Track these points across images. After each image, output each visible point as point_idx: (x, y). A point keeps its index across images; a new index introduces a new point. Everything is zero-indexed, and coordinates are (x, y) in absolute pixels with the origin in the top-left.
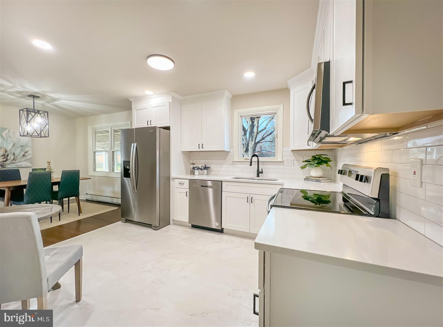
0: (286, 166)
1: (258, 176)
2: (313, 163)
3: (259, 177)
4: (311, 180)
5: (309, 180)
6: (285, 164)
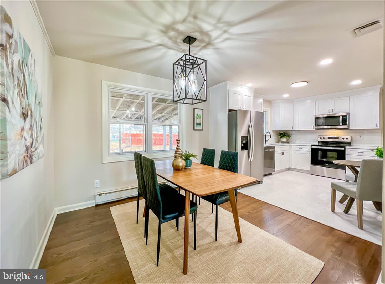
2: (287, 136)
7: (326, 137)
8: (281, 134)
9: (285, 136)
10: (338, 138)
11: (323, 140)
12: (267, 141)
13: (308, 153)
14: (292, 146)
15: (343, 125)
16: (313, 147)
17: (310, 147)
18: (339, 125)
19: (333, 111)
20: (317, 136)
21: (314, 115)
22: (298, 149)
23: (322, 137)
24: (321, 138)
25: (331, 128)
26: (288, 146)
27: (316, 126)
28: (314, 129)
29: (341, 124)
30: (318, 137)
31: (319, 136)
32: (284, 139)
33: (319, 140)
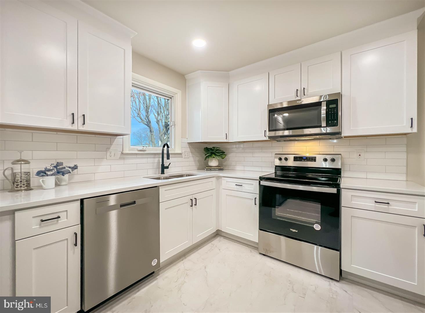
0: (184, 158)
1: (163, 172)
2: (219, 155)
3: (164, 174)
4: (214, 170)
5: (212, 170)
6: (183, 156)
7: (291, 158)
8: (207, 149)
9: (214, 156)
10: (313, 159)
11: (284, 163)
12: (167, 167)
13: (253, 196)
14: (223, 178)
15: (328, 125)
16: (264, 183)
17: (258, 181)
18: (320, 126)
19: (305, 94)
20: (274, 155)
21: (268, 104)
22: (233, 186)
23: (283, 157)
24: (280, 159)
25: (294, 134)
26: (214, 179)
27: (270, 131)
28: (267, 139)
29: (324, 124)
30: (275, 158)
31: (276, 154)
32: (214, 162)
33: (277, 163)
